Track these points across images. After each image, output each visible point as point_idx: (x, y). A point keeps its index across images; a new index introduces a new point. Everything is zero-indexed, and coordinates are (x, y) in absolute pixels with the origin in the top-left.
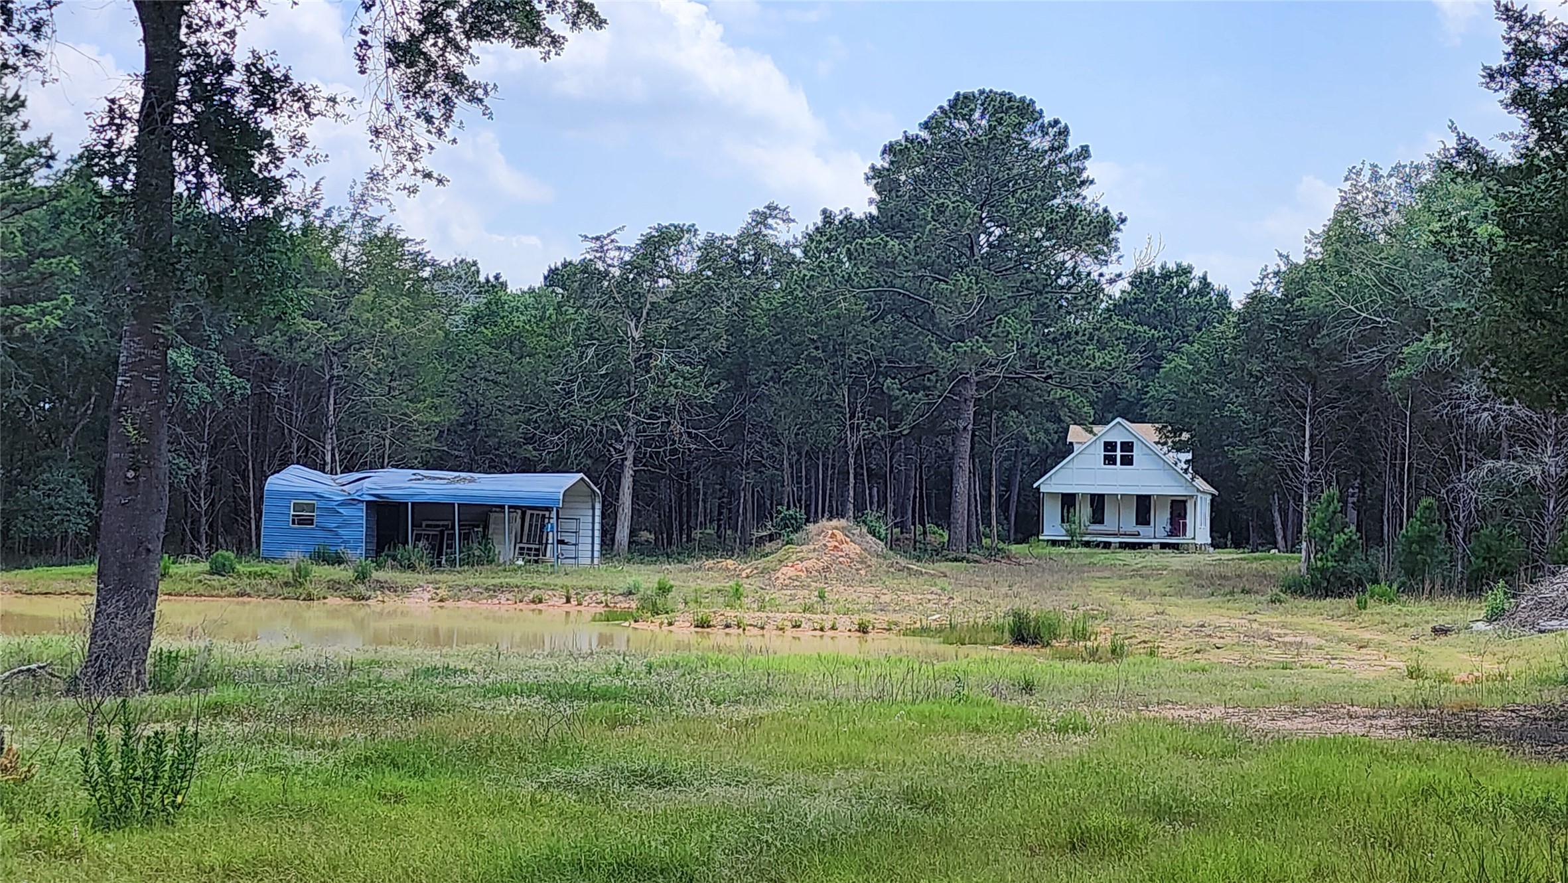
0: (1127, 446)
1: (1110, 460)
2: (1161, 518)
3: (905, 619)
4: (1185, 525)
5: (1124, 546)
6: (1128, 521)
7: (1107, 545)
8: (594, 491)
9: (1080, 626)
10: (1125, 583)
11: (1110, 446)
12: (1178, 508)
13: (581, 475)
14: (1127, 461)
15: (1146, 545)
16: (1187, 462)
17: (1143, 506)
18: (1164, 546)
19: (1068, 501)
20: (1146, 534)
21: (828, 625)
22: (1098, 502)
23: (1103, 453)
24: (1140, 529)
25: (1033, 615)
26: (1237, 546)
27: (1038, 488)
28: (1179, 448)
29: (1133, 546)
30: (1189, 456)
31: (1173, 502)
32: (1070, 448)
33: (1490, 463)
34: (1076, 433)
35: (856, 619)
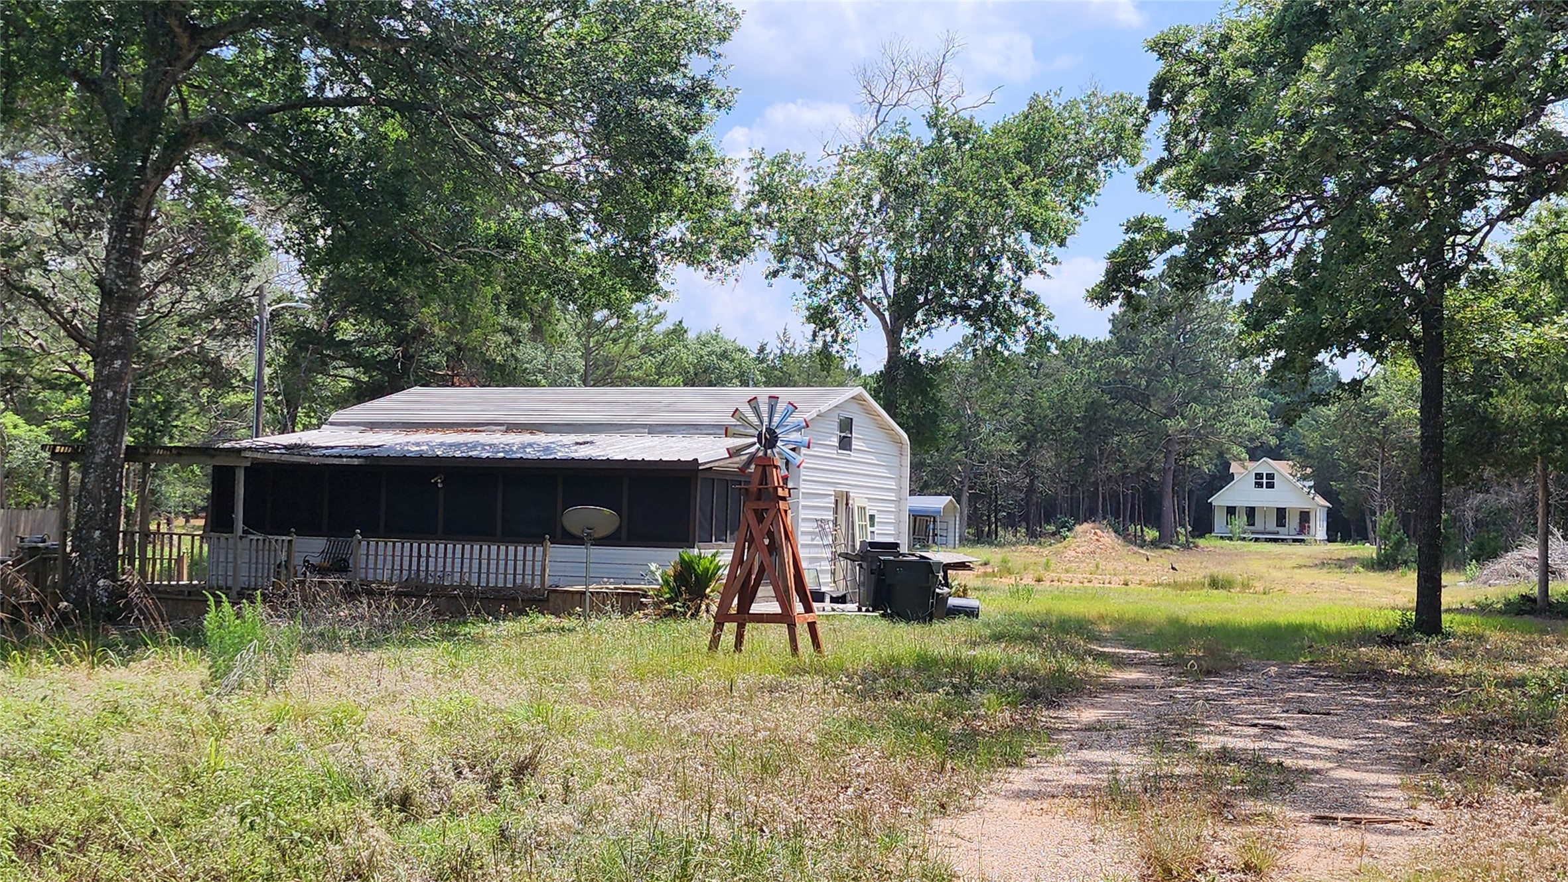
0: (1270, 476)
1: (1259, 485)
2: (1293, 522)
3: (1148, 580)
4: (1309, 527)
5: (1267, 540)
6: (1272, 525)
7: (1257, 540)
8: (955, 507)
9: (1245, 582)
10: (1270, 562)
11: (1259, 476)
12: (1305, 517)
13: (951, 497)
14: (1271, 486)
15: (1283, 540)
16: (1310, 487)
17: (1281, 514)
18: (1295, 541)
19: (1231, 511)
20: (1283, 533)
21: (1107, 581)
22: (1251, 512)
23: (1254, 480)
24: (1280, 529)
25: (1220, 577)
26: (1343, 540)
27: (1211, 503)
28: (1304, 478)
29: (1275, 540)
30: (1312, 483)
31: (1301, 512)
32: (1232, 477)
33: (1480, 496)
34: (1235, 468)
35: (1122, 578)
